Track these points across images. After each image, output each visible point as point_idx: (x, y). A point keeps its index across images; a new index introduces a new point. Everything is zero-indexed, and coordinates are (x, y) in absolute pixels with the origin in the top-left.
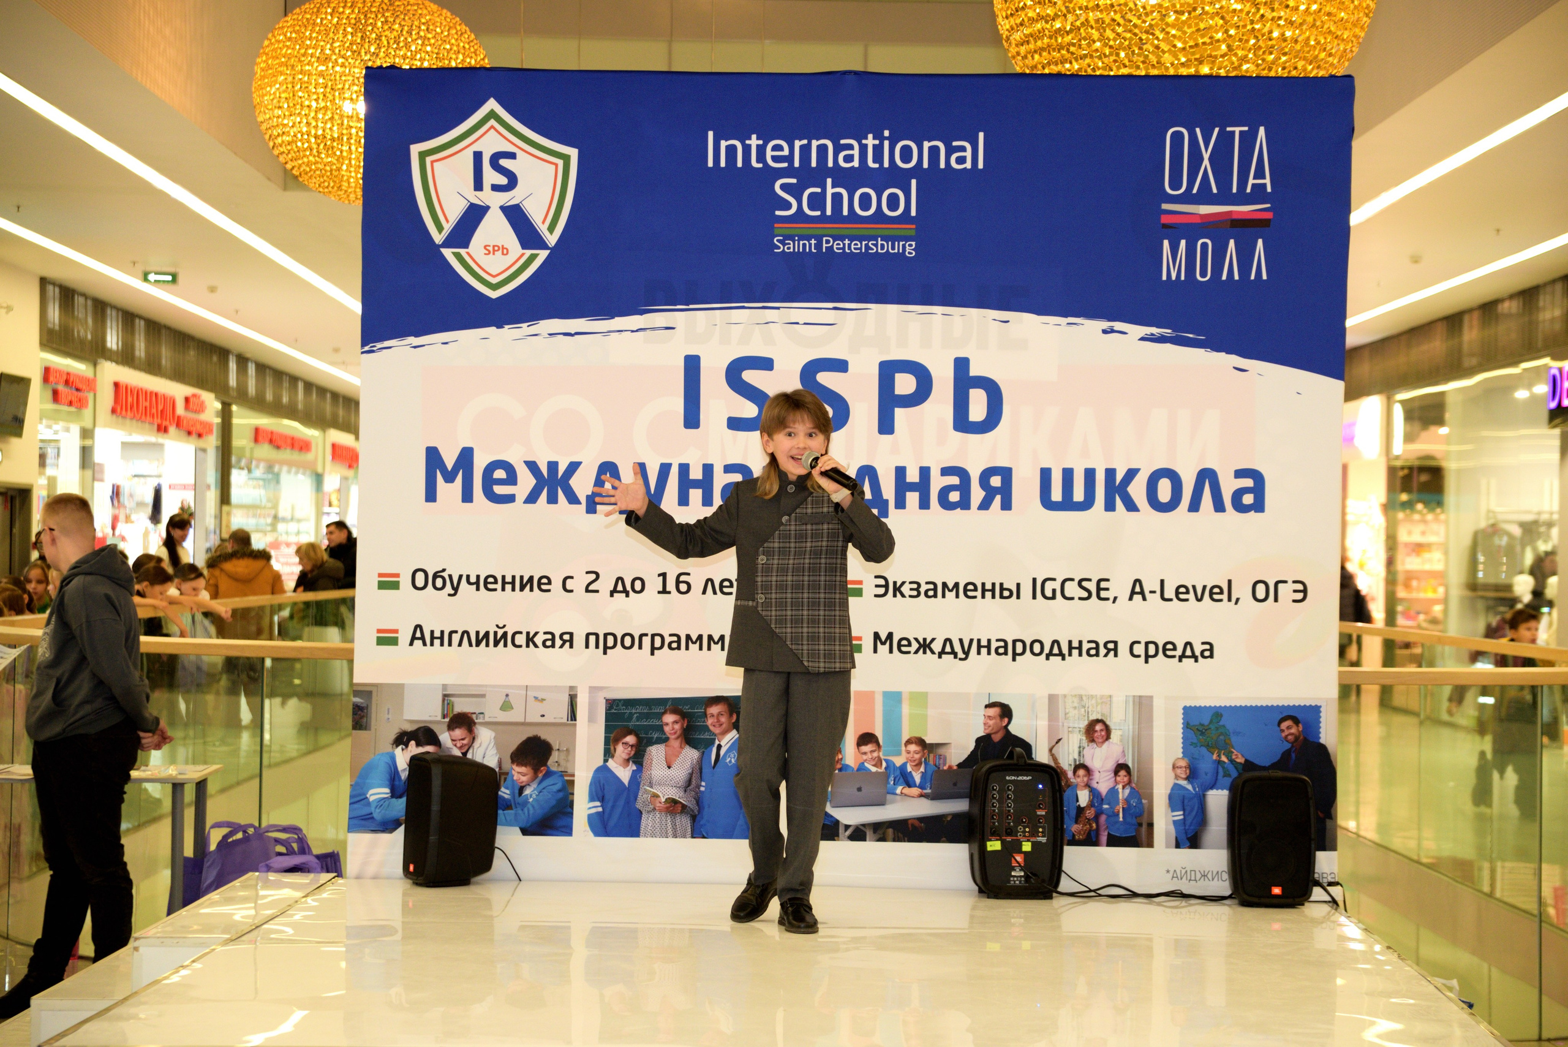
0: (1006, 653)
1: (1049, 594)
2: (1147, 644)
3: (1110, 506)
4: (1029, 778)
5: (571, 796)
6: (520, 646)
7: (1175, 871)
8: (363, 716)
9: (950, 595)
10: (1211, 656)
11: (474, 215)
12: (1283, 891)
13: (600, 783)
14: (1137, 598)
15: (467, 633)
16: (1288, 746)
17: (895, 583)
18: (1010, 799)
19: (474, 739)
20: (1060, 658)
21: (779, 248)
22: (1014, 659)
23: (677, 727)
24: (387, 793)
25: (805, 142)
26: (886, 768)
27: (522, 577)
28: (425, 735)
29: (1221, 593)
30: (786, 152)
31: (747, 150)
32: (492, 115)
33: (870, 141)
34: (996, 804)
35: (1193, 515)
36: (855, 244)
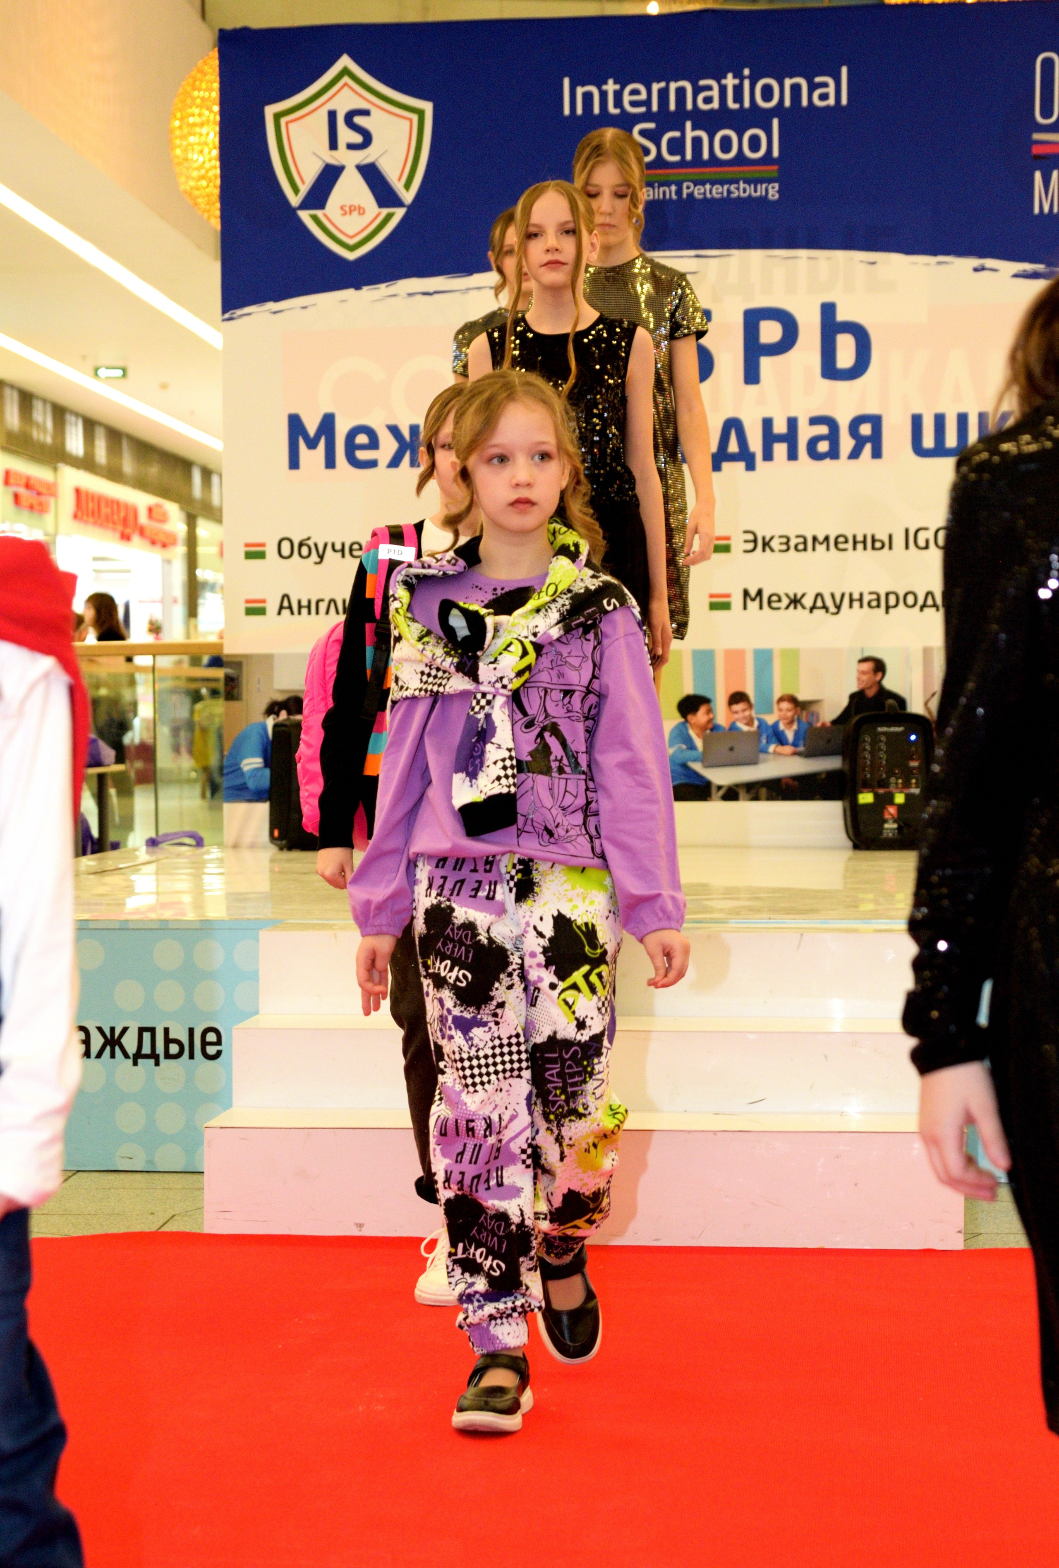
0: (878, 606)
1: (922, 543)
4: (901, 729)
8: (233, 688)
9: (821, 548)
11: (329, 176)
15: (332, 601)
18: (881, 750)
20: (934, 609)
22: (887, 612)
24: (260, 763)
25: (662, 84)
26: (759, 727)
28: (294, 703)
30: (643, 96)
31: (603, 95)
32: (346, 72)
33: (730, 81)
34: (868, 756)
36: (717, 189)
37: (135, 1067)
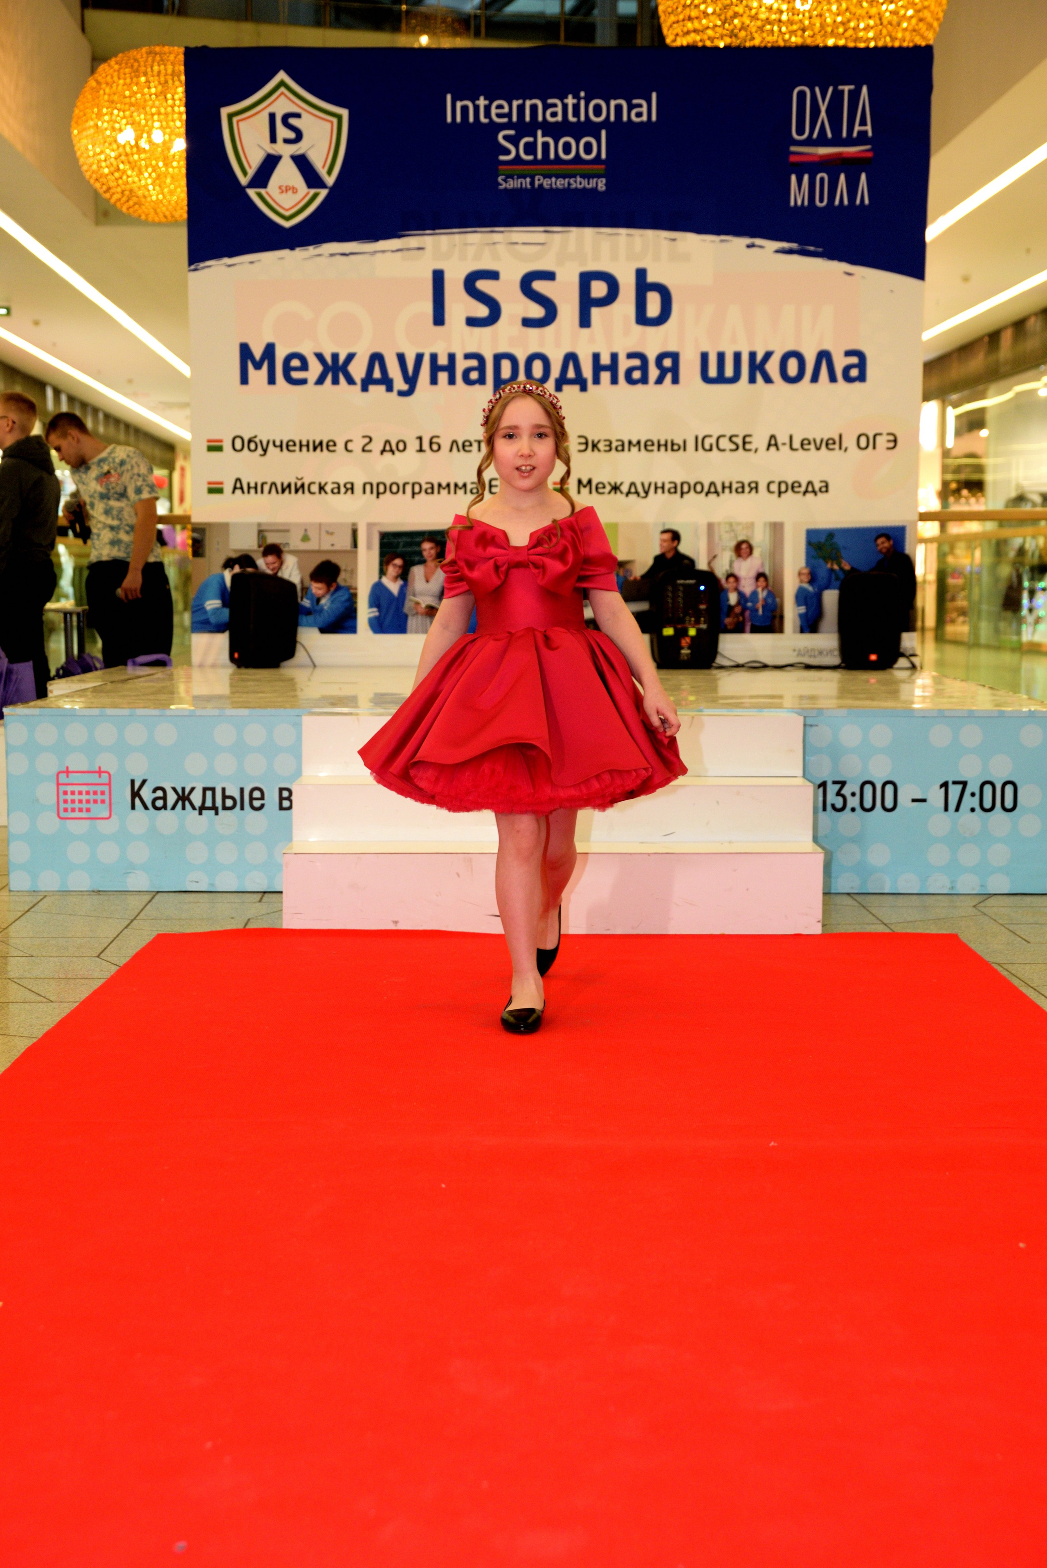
0: (675, 492)
1: (707, 446)
2: (780, 483)
3: (752, 380)
5: (355, 604)
6: (314, 494)
7: (800, 649)
8: (199, 548)
9: (634, 450)
10: (827, 491)
11: (270, 163)
12: (878, 657)
13: (376, 595)
14: (773, 449)
15: (274, 484)
16: (881, 556)
17: (593, 442)
18: (679, 597)
19: (281, 563)
20: (716, 495)
21: (501, 185)
22: (682, 496)
23: (433, 552)
24: (219, 604)
25: (520, 102)
27: (314, 442)
28: (245, 560)
29: (834, 443)
30: (506, 110)
31: (477, 108)
32: (282, 84)
33: (570, 101)
34: (670, 600)
35: (814, 385)
36: (560, 181)
37: (201, 816)
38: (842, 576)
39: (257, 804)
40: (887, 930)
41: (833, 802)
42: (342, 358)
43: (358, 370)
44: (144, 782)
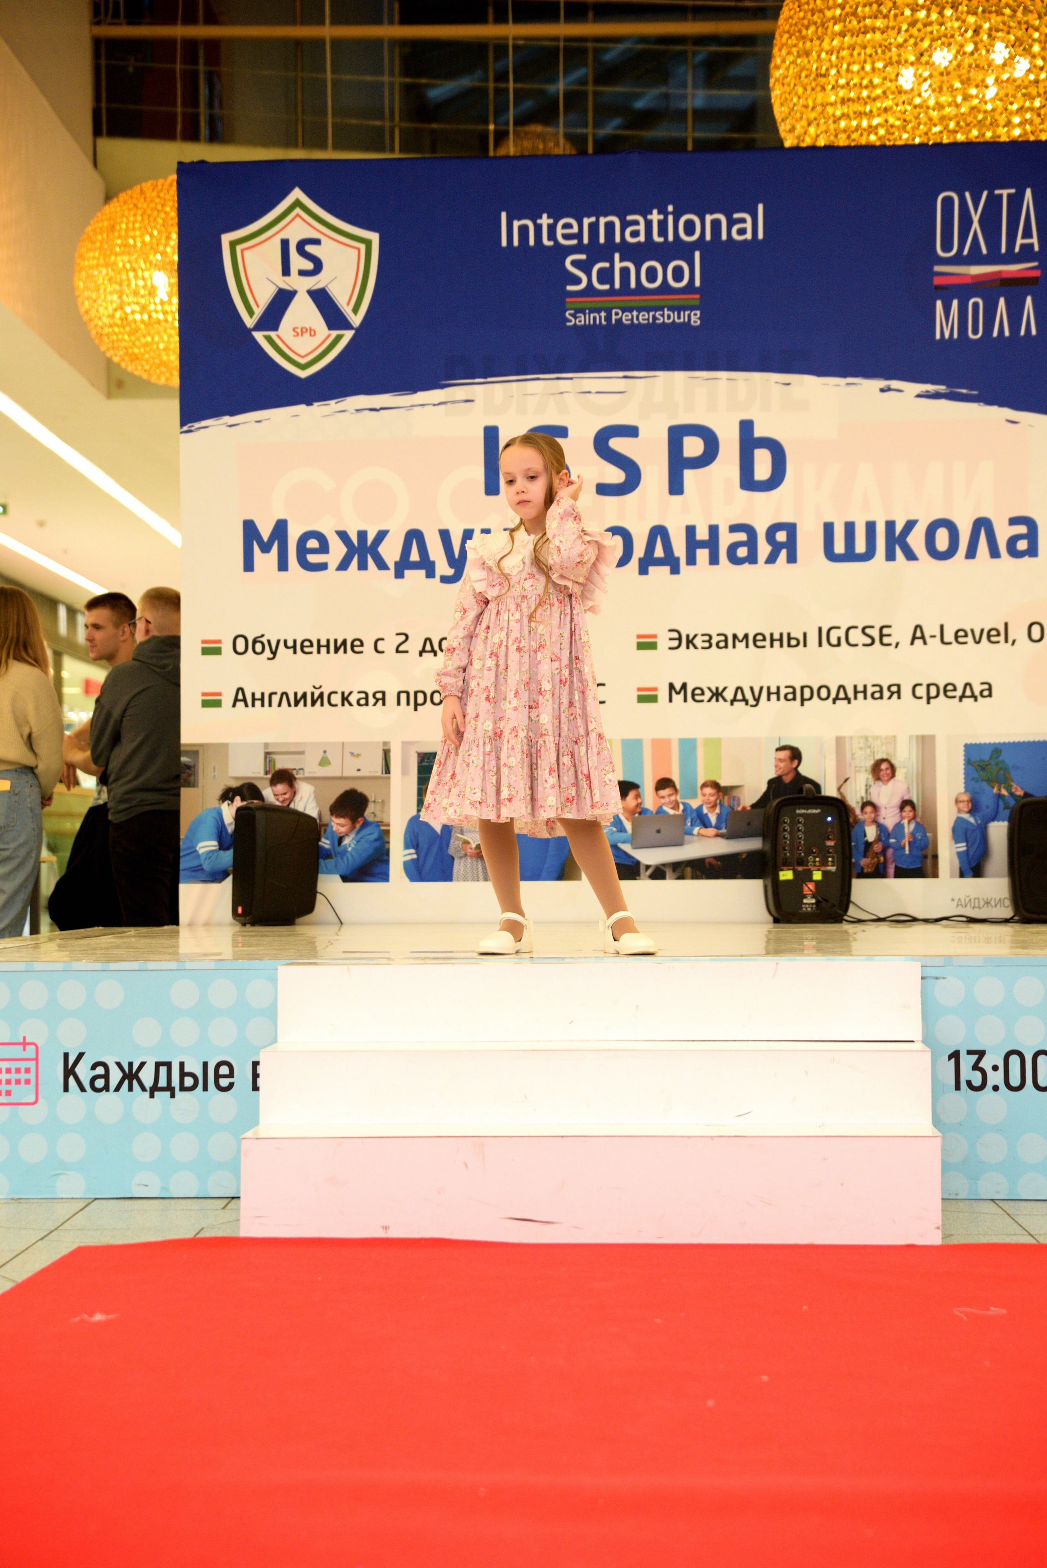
0: (794, 699)
1: (834, 641)
2: (928, 686)
3: (890, 556)
4: (818, 811)
5: (387, 845)
6: (336, 705)
7: (959, 900)
8: (190, 775)
9: (741, 646)
10: (990, 695)
11: (282, 300)
13: (414, 833)
14: (918, 642)
15: (285, 694)
17: (688, 636)
18: (800, 831)
19: (295, 793)
20: (846, 701)
21: (570, 321)
22: (802, 704)
24: (215, 846)
25: (593, 219)
26: (684, 811)
27: (336, 641)
28: (249, 790)
29: (998, 635)
30: (575, 230)
31: (538, 229)
32: (297, 203)
33: (655, 217)
34: (788, 836)
35: (970, 562)
36: (643, 315)
37: (152, 1099)
38: (1012, 803)
39: (224, 1082)
40: (1033, 1241)
41: (968, 1079)
42: (371, 538)
43: (391, 551)
44: (81, 1056)
